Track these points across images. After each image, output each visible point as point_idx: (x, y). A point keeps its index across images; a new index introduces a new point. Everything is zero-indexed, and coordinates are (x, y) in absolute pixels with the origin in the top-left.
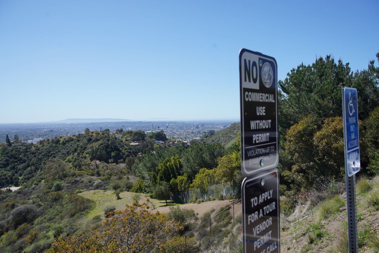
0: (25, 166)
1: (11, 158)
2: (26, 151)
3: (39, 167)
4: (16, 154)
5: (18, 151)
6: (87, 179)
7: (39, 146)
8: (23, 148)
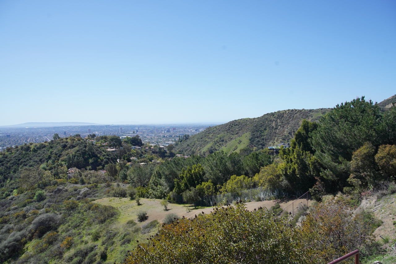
3: (8, 176)
6: (71, 187)
7: (7, 153)
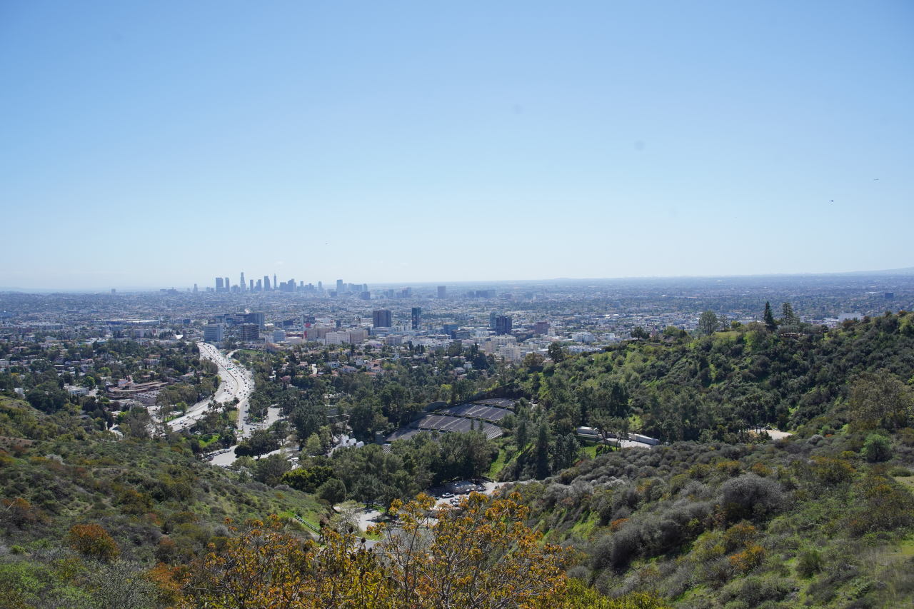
0: (805, 382)
1: (773, 359)
2: (808, 344)
3: (839, 389)
4: (785, 351)
5: (789, 343)
7: (842, 333)
8: (801, 335)
